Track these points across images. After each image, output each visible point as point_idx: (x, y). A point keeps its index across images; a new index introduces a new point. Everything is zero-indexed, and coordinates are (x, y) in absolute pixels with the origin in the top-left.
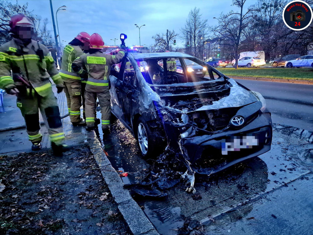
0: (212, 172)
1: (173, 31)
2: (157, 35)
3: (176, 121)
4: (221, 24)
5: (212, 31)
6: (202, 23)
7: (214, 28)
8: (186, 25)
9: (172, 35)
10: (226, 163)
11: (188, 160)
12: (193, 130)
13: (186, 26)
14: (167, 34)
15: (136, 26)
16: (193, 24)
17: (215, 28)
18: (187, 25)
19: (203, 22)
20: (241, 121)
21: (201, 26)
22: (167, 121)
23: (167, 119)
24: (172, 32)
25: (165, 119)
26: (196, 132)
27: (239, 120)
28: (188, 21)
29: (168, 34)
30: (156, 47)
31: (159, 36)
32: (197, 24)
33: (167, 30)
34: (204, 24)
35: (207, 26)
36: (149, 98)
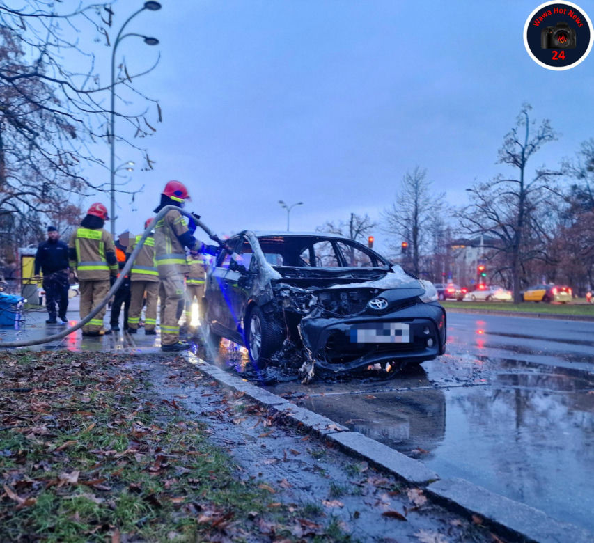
0: (342, 368)
1: (367, 216)
2: (329, 225)
3: (302, 308)
4: (474, 202)
5: (455, 216)
6: (432, 201)
7: (458, 209)
8: (395, 203)
9: (364, 225)
10: (361, 360)
11: (309, 348)
12: (318, 311)
13: (394, 205)
14: (351, 222)
15: (282, 205)
16: (412, 201)
17: (460, 210)
18: (398, 202)
19: (436, 197)
20: (383, 304)
21: (429, 206)
22: (289, 308)
23: (289, 305)
24: (363, 217)
25: (286, 305)
26: (322, 314)
27: (380, 302)
28: (400, 196)
29: (354, 223)
30: (325, 251)
31: (332, 226)
32: (420, 202)
33: (352, 214)
34: (439, 202)
35: (444, 205)
36: (267, 278)
